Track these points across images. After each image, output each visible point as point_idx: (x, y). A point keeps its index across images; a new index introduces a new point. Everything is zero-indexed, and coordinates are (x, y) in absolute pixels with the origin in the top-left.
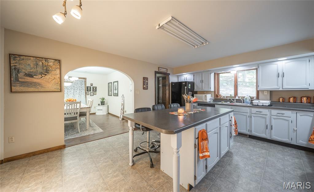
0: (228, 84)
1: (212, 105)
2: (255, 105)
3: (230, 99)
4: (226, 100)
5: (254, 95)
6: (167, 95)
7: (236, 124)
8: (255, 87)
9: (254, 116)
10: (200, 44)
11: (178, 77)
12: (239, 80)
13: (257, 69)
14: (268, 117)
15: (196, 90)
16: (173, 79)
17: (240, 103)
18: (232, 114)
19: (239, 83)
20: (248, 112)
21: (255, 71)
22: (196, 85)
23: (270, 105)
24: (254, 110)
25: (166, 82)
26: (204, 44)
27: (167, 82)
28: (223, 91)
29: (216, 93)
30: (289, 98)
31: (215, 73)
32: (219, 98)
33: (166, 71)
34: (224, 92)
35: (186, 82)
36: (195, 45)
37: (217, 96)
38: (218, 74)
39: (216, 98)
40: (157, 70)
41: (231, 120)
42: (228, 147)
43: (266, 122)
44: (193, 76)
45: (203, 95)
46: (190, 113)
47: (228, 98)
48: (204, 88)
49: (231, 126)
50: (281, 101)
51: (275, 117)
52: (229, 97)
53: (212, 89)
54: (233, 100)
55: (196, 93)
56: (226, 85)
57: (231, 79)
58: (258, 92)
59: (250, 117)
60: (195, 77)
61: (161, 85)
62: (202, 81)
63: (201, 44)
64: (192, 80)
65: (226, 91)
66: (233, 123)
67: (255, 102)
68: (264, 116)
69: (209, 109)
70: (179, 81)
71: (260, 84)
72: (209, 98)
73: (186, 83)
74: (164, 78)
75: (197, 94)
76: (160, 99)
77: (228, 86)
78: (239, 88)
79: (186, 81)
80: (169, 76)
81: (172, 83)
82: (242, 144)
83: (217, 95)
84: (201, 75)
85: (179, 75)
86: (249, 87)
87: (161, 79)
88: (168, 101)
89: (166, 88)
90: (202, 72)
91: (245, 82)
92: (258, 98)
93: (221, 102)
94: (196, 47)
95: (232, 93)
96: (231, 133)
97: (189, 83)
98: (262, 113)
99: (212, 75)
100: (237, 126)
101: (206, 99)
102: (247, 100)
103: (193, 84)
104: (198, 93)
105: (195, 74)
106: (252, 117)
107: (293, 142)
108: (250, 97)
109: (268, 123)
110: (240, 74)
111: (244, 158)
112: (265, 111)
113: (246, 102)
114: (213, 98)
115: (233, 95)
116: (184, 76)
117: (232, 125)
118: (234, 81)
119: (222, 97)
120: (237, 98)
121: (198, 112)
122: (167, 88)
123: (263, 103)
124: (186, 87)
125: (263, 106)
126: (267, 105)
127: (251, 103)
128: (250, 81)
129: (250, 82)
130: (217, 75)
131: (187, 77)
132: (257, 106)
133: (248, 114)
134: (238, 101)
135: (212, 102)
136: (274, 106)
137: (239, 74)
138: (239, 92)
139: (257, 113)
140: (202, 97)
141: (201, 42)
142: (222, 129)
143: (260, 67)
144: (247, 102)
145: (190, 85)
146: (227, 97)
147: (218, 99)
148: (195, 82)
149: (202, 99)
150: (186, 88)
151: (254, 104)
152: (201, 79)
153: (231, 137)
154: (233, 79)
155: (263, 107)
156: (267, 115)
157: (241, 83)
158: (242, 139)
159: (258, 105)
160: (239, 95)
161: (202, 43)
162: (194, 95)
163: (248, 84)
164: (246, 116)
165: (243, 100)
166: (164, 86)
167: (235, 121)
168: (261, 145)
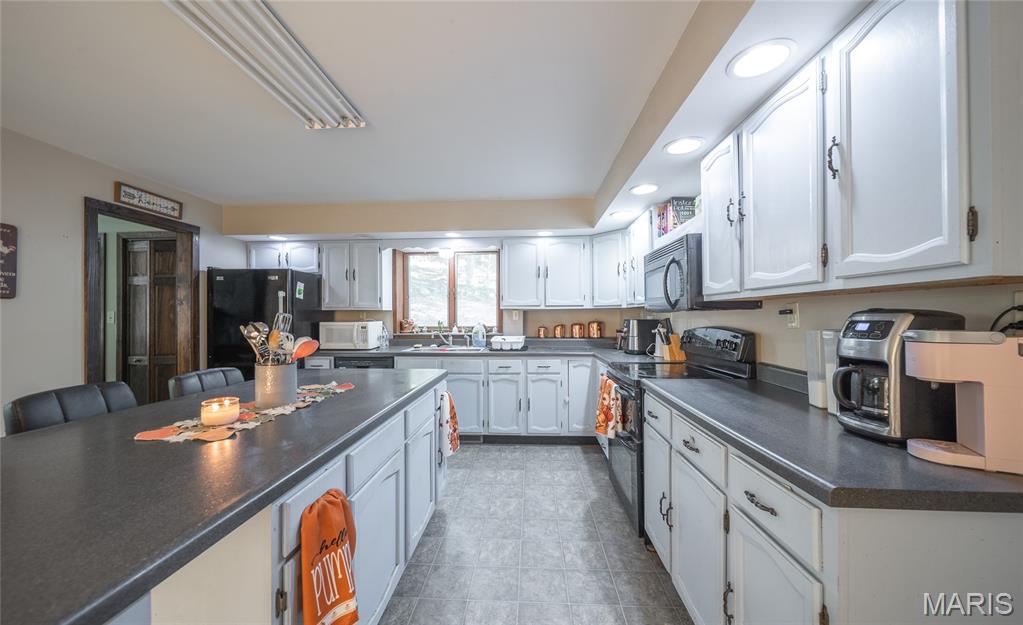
0: (432, 291)
1: (385, 361)
2: (497, 350)
3: (437, 337)
4: (426, 340)
5: (493, 322)
6: (183, 328)
7: (453, 417)
8: (495, 302)
9: (494, 381)
10: (336, 120)
11: (247, 247)
12: (460, 281)
13: (498, 252)
14: (521, 379)
15: (327, 304)
16: (217, 254)
17: (462, 345)
18: (442, 387)
19: (458, 290)
20: (482, 371)
21: (495, 256)
22: (330, 287)
23: (525, 348)
24: (495, 363)
25: (174, 264)
26: (352, 125)
27: (181, 268)
28: (420, 311)
29: (399, 317)
30: (555, 327)
31: (394, 251)
32: (407, 332)
33: (176, 214)
34: (424, 315)
35: (283, 273)
36: (312, 117)
37: (402, 328)
38: (405, 256)
39: (398, 334)
40: (109, 198)
41: (439, 408)
42: (433, 502)
43: (517, 392)
44: (315, 251)
45: (356, 324)
46: (279, 411)
47: (433, 333)
48: (359, 300)
49: (441, 425)
50: (542, 336)
51: (534, 377)
52: (434, 329)
53: (387, 305)
54: (445, 337)
55: (330, 316)
56: (428, 292)
57: (439, 278)
58: (501, 313)
59: (486, 384)
60: (324, 256)
61: (142, 280)
62: (351, 275)
63: (337, 117)
64: (312, 268)
65: (427, 313)
66: (447, 416)
67: (497, 340)
68: (514, 377)
69: (374, 374)
70: (254, 266)
71: (505, 292)
72: (375, 335)
73: (287, 277)
74: (163, 249)
75: (332, 320)
76: (138, 348)
77: (433, 298)
78: (460, 302)
79: (284, 266)
80: (196, 238)
81: (211, 272)
82: (468, 471)
83: (401, 324)
84: (346, 252)
85: (252, 242)
86: (478, 300)
87: (142, 247)
88: (190, 356)
89: (174, 297)
90: (350, 242)
91: (470, 287)
92: (500, 330)
93: (412, 346)
94: (317, 126)
95: (442, 316)
96: (440, 451)
97: (297, 276)
98: (510, 371)
99: (387, 255)
100: (456, 423)
101: (365, 340)
102: (477, 336)
103: (314, 283)
104: (337, 316)
105: (325, 247)
106: (491, 384)
107: (564, 433)
108: (485, 327)
109: (522, 396)
110: (461, 264)
111: (475, 518)
112: (516, 364)
113: (476, 341)
114: (389, 333)
115: (446, 324)
116: (279, 246)
117: (444, 424)
118: (447, 282)
119: (417, 329)
120: (455, 331)
121: (319, 399)
122: (182, 293)
123: (511, 343)
124: (281, 294)
125: (511, 350)
126: (520, 347)
127: (488, 344)
128: (482, 285)
129: (480, 289)
130: (401, 258)
131: (288, 252)
132: (500, 353)
133: (482, 378)
134: (459, 340)
135: (385, 349)
136: (533, 348)
137: (460, 261)
138: (459, 312)
139: (501, 370)
140: (352, 335)
141: (337, 110)
142: (411, 449)
143: (506, 247)
144: (478, 343)
145: (300, 286)
146: (430, 329)
147: (402, 335)
148: (324, 275)
149: (351, 340)
150: (285, 299)
151: (494, 347)
152: (346, 267)
153: (440, 464)
154: (446, 277)
155: (512, 353)
156: (519, 374)
157: (463, 291)
158: (468, 454)
159: (501, 350)
160: (461, 322)
161: (344, 118)
162: (321, 324)
163: (477, 293)
164: (477, 382)
165: (470, 336)
166: (163, 282)
167: (452, 408)
168: (509, 457)
